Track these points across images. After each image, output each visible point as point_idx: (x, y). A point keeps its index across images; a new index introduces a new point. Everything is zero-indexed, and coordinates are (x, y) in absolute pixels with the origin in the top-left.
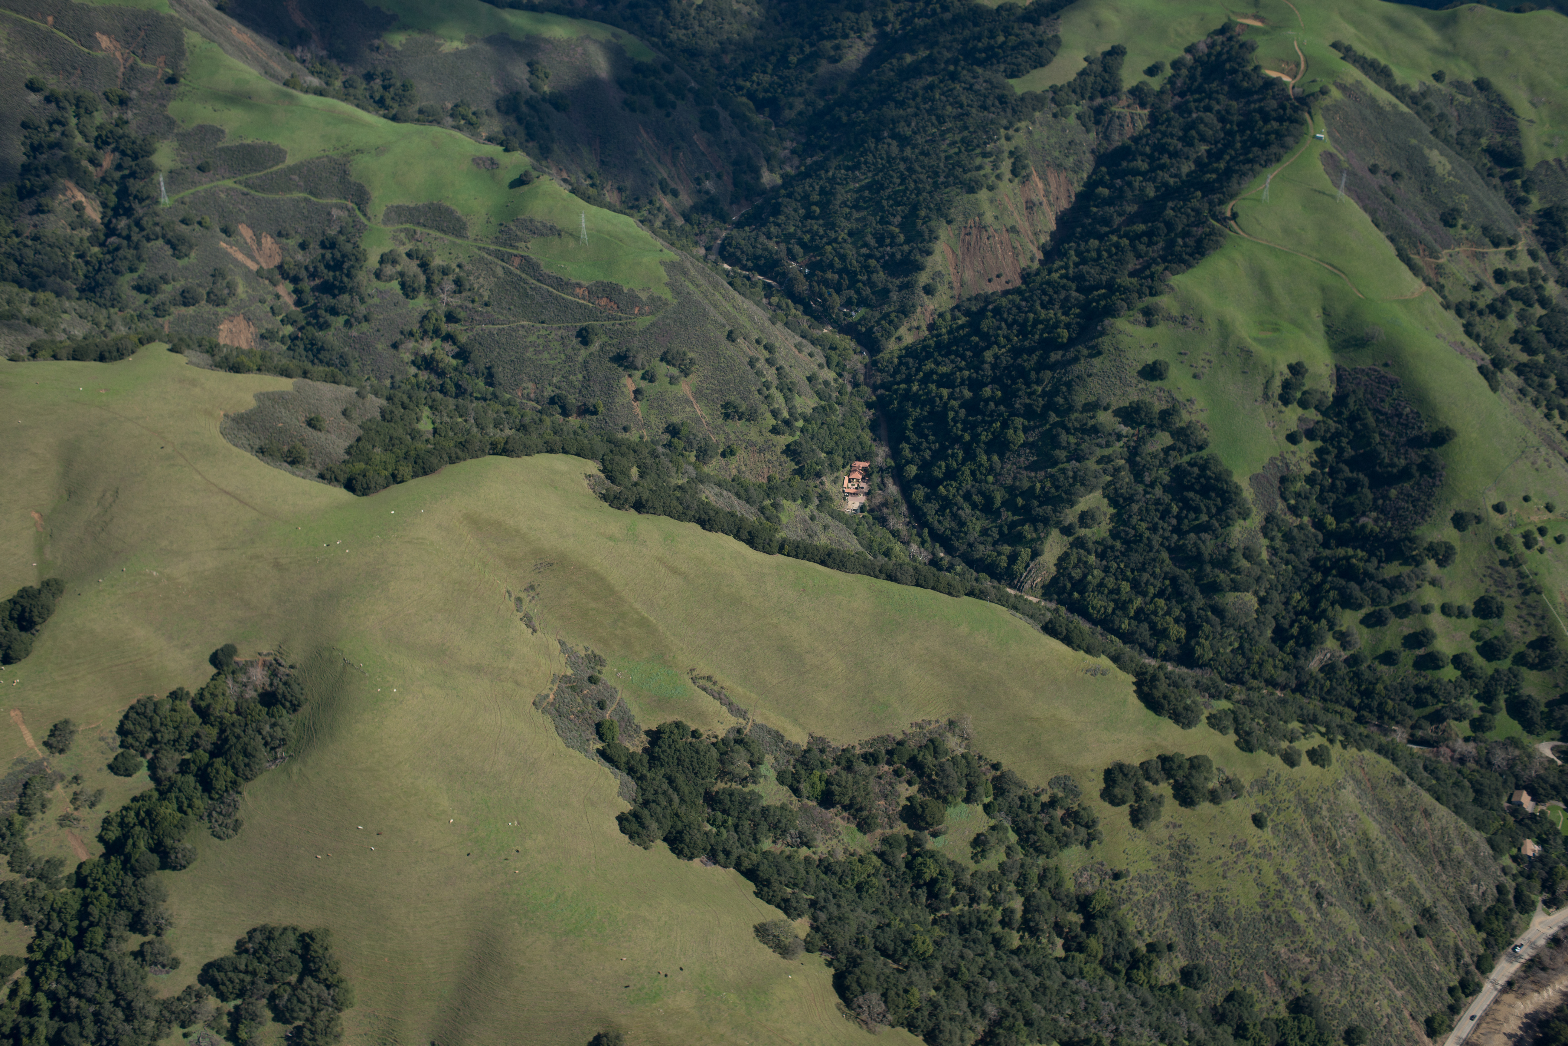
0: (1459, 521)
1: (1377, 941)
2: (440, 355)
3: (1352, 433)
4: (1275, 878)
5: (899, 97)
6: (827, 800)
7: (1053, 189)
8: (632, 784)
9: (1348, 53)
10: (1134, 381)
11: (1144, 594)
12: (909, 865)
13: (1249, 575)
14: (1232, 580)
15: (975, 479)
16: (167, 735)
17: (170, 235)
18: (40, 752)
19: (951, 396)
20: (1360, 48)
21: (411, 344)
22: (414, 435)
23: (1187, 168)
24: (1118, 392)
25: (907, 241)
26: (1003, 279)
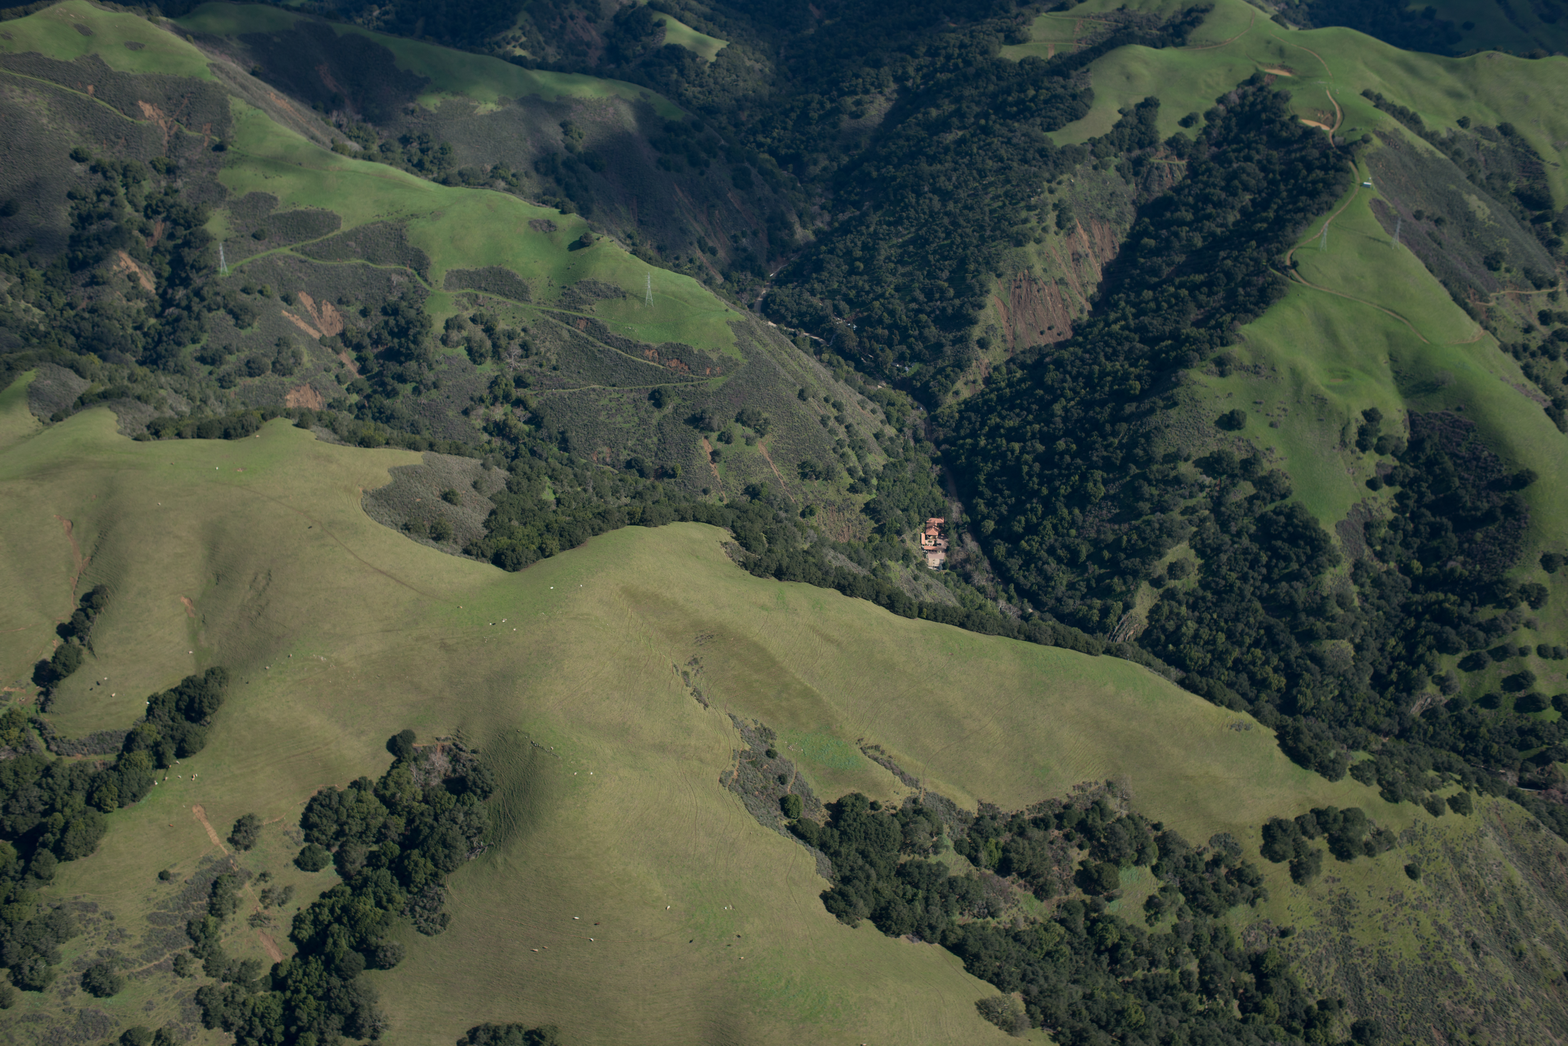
0: (1548, 563)
1: (1531, 989)
2: (513, 420)
3: (1431, 478)
4: (1432, 930)
5: (930, 151)
6: (1004, 868)
7: (1097, 240)
8: (827, 861)
9: (1379, 102)
10: (1212, 431)
11: (1240, 644)
12: (1090, 931)
13: (1343, 622)
14: (1328, 628)
15: (1057, 533)
16: (356, 827)
17: (232, 304)
18: (226, 849)
19: (1023, 451)
20: (1388, 97)
21: (482, 410)
22: (542, 505)
23: (1232, 217)
24: (1197, 443)
25: (958, 295)
26: (1055, 331)
